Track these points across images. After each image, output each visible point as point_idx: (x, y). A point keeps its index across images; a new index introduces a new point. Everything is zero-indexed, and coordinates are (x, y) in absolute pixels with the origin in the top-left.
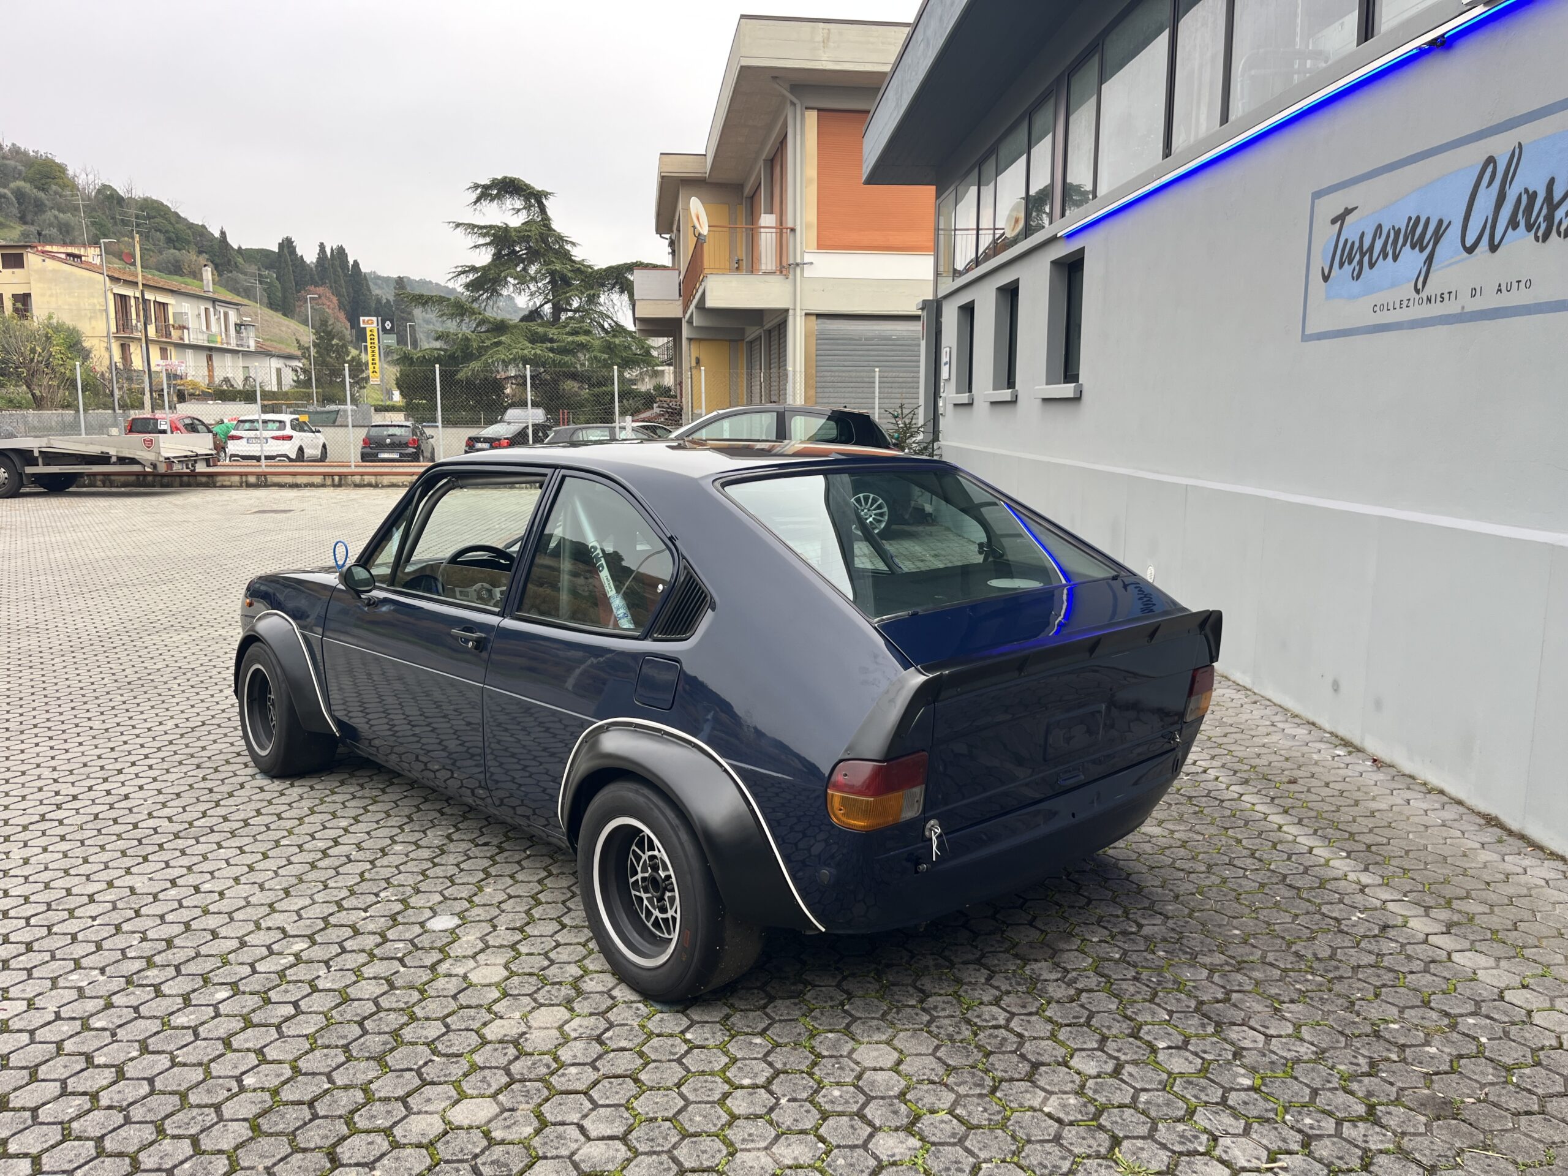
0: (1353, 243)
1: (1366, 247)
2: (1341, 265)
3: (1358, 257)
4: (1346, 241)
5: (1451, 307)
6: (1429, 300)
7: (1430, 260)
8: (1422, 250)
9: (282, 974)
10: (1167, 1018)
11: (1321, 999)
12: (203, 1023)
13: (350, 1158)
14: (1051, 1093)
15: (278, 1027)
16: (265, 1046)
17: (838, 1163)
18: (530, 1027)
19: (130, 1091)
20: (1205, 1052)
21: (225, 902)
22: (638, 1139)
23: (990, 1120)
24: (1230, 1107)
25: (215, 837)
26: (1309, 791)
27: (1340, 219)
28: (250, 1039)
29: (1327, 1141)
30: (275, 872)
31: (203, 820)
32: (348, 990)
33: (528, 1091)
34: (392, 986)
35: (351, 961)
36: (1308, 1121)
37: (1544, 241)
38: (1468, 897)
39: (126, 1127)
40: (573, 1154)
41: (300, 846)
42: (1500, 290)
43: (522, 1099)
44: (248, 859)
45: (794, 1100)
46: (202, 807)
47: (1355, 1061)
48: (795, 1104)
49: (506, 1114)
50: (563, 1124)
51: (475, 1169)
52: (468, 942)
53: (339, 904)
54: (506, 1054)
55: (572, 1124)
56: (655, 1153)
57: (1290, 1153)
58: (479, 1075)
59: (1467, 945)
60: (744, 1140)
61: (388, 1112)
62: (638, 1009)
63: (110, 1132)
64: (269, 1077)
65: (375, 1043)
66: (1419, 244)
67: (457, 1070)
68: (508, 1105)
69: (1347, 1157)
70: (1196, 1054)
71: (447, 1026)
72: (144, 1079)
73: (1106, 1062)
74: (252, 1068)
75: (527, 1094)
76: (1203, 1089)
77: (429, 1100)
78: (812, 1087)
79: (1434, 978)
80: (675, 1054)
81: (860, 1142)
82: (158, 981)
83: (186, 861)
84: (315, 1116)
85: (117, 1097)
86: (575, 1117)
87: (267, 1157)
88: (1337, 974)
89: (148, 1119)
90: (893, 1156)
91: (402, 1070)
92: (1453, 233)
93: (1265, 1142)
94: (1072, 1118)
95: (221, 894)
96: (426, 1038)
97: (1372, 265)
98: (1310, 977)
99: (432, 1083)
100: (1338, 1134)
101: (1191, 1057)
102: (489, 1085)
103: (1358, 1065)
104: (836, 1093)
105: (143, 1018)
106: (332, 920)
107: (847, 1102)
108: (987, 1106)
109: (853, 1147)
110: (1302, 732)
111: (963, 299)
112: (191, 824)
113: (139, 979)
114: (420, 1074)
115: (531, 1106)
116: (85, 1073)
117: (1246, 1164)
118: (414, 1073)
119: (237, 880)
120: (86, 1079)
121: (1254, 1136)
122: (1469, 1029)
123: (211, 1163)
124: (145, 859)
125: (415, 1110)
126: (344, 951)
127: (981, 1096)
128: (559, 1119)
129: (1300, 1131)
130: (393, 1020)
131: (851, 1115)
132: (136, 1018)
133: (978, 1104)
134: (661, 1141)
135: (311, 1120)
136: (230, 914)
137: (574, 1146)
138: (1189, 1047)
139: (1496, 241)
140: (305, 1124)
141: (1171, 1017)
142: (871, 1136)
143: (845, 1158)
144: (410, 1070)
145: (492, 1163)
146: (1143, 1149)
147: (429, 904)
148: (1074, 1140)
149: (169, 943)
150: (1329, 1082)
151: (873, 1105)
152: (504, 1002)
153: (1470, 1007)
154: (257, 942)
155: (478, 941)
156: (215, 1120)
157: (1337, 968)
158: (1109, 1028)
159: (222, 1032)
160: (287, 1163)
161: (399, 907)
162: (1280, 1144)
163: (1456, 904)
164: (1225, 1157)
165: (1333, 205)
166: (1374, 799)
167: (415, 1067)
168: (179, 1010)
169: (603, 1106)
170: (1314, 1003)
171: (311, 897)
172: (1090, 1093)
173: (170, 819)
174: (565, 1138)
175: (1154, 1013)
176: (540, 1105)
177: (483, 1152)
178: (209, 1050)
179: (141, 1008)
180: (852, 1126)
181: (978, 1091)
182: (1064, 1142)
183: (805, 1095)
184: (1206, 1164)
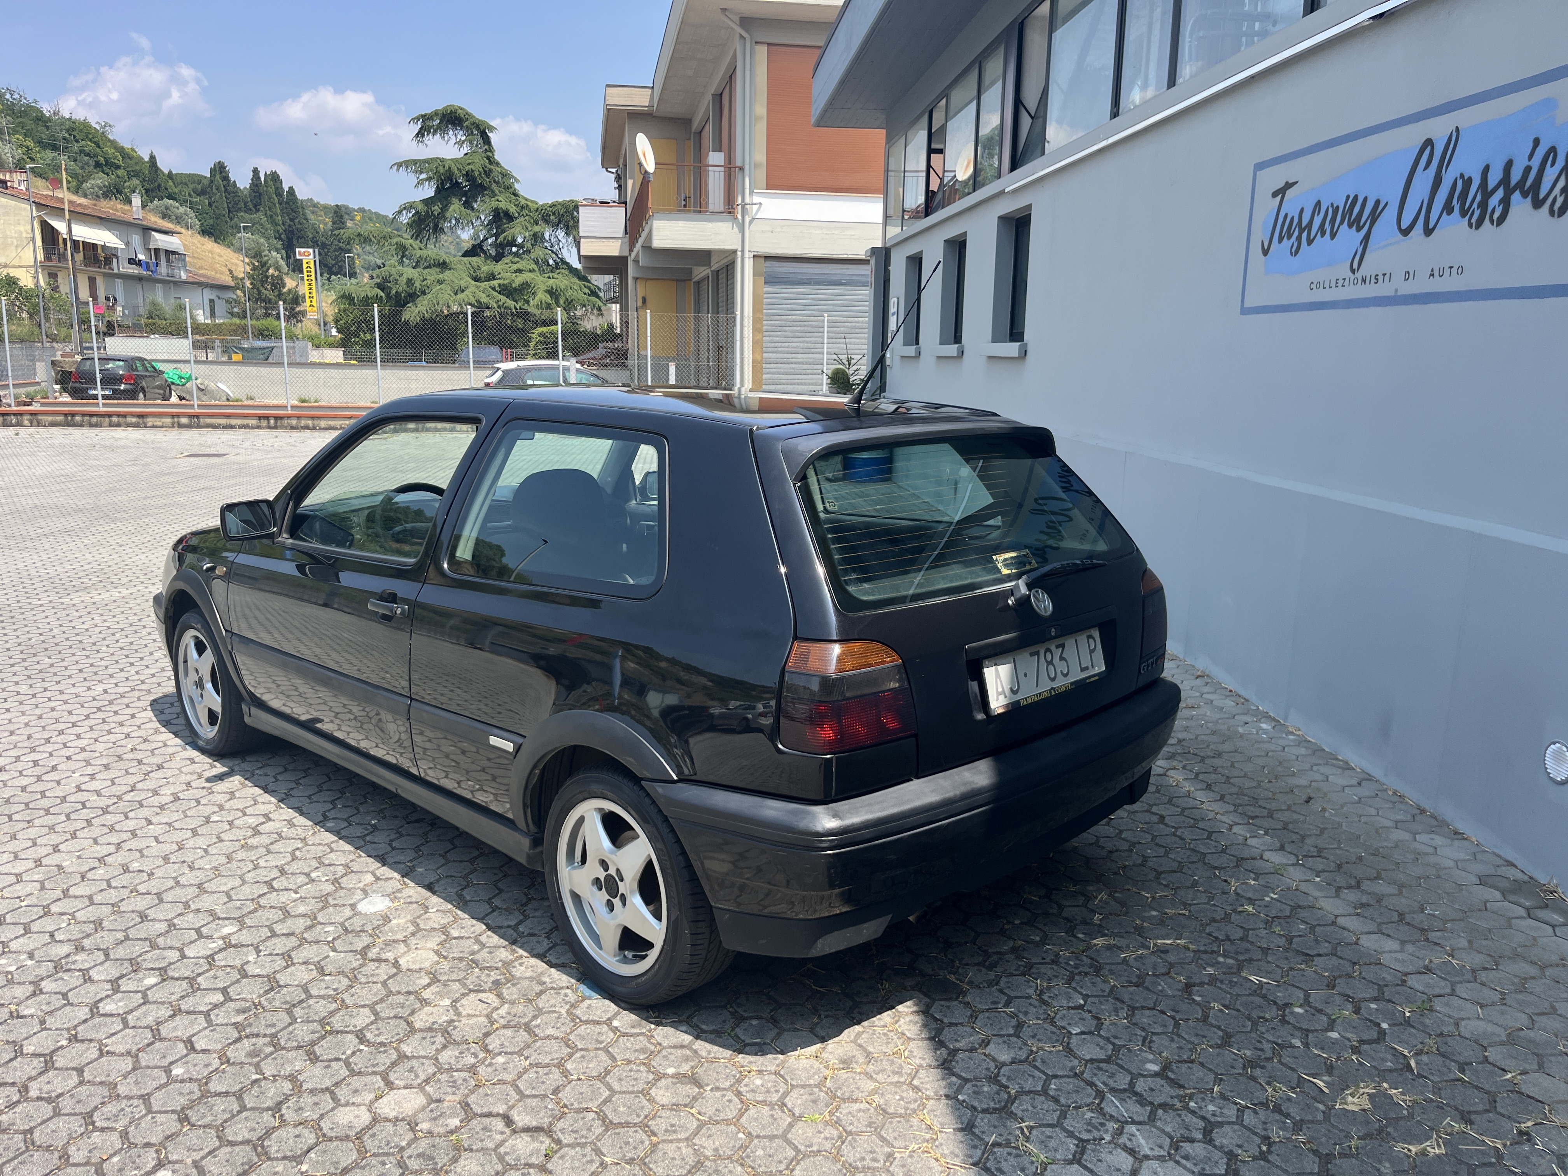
0: (1293, 218)
1: (1304, 225)
2: (1281, 240)
3: (1296, 233)
4: (1286, 215)
5: (1383, 289)
6: (1364, 280)
7: (1366, 239)
8: (1359, 229)
9: (210, 959)
10: (1082, 1002)
11: (1231, 982)
12: (132, 1011)
13: (277, 1151)
14: (966, 1080)
15: (207, 1014)
16: (193, 1035)
17: (757, 1153)
18: (459, 1014)
19: (57, 1083)
20: (1116, 1037)
21: (153, 883)
22: (562, 1130)
23: (906, 1109)
24: (1136, 1094)
25: (145, 812)
26: (1232, 765)
27: (1281, 192)
28: (180, 1027)
29: (1227, 1128)
30: (206, 851)
31: (132, 794)
32: (278, 976)
33: (455, 1082)
34: (322, 971)
35: (280, 945)
36: (1211, 1108)
37: (1477, 227)
38: (1378, 877)
39: (55, 1120)
40: (498, 1146)
41: (231, 823)
42: (1432, 275)
43: (449, 1090)
44: (178, 836)
45: (718, 1089)
46: (131, 780)
47: (1259, 1045)
48: (718, 1094)
49: (433, 1106)
50: (489, 1115)
51: (401, 1164)
52: (398, 925)
53: (269, 884)
54: (433, 1043)
55: (498, 1115)
56: (578, 1144)
57: (1192, 1141)
58: (407, 1065)
59: (1373, 927)
60: (666, 1131)
61: (316, 1104)
62: (566, 995)
63: (40, 1125)
64: (198, 1066)
65: (303, 1032)
66: (1356, 224)
67: (384, 1060)
68: (436, 1096)
69: (1246, 1145)
70: (1107, 1039)
71: (376, 1014)
72: (74, 1069)
73: (1021, 1048)
74: (180, 1059)
75: (454, 1084)
76: (1112, 1076)
77: (356, 1091)
78: (734, 1076)
79: (1341, 961)
80: (601, 1042)
81: (780, 1132)
82: (86, 965)
83: (114, 839)
84: (243, 1108)
85: (46, 1088)
86: (501, 1109)
87: (195, 1150)
88: (1247, 956)
89: (77, 1111)
90: (810, 1146)
91: (330, 1060)
92: (1389, 215)
93: (1168, 1129)
94: (985, 1106)
95: (151, 874)
96: (355, 1026)
97: (1310, 242)
98: (1221, 959)
99: (360, 1073)
100: (1239, 1121)
101: (1102, 1042)
102: (417, 1076)
103: (1262, 1050)
104: (758, 1082)
105: (72, 1004)
106: (263, 901)
107: (768, 1091)
108: (904, 1094)
109: (772, 1138)
110: (1229, 703)
111: (911, 249)
112: (120, 798)
113: (67, 963)
114: (347, 1064)
115: (457, 1098)
116: (15, 1063)
117: (1149, 1152)
118: (341, 1063)
119: (166, 859)
120: (15, 1069)
121: (1158, 1124)
122: (1370, 1014)
123: (139, 1156)
124: (74, 836)
125: (343, 1101)
126: (274, 935)
127: (898, 1084)
128: (485, 1110)
129: (1203, 1118)
130: (321, 1008)
131: (771, 1105)
132: (65, 1005)
133: (896, 1093)
134: (584, 1132)
135: (239, 1112)
136: (159, 895)
137: (499, 1137)
138: (1102, 1033)
139: (1431, 226)
140: (233, 1116)
141: (1086, 1002)
142: (791, 1126)
143: (764, 1149)
144: (337, 1059)
145: (419, 1156)
146: (1051, 1137)
147: (361, 885)
148: (985, 1129)
149: (98, 924)
150: (1233, 1067)
151: (794, 1094)
152: (433, 989)
153: (1372, 992)
154: (186, 925)
155: (409, 925)
156: (144, 1112)
157: (1247, 950)
158: (1026, 1013)
159: (150, 1020)
160: (215, 1157)
161: (330, 888)
162: (1183, 1131)
163: (1366, 885)
164: (1129, 1144)
165: (1273, 178)
166: (1293, 774)
167: (344, 1057)
168: (108, 996)
169: (528, 1096)
170: (1224, 987)
171: (241, 877)
172: (1004, 1081)
173: (98, 793)
174: (490, 1131)
175: (1070, 998)
176: (467, 1096)
177: (409, 1145)
178: (138, 1039)
179: (70, 994)
180: (772, 1116)
181: (896, 1079)
182: (976, 1131)
183: (727, 1084)
184: (1111, 1152)
